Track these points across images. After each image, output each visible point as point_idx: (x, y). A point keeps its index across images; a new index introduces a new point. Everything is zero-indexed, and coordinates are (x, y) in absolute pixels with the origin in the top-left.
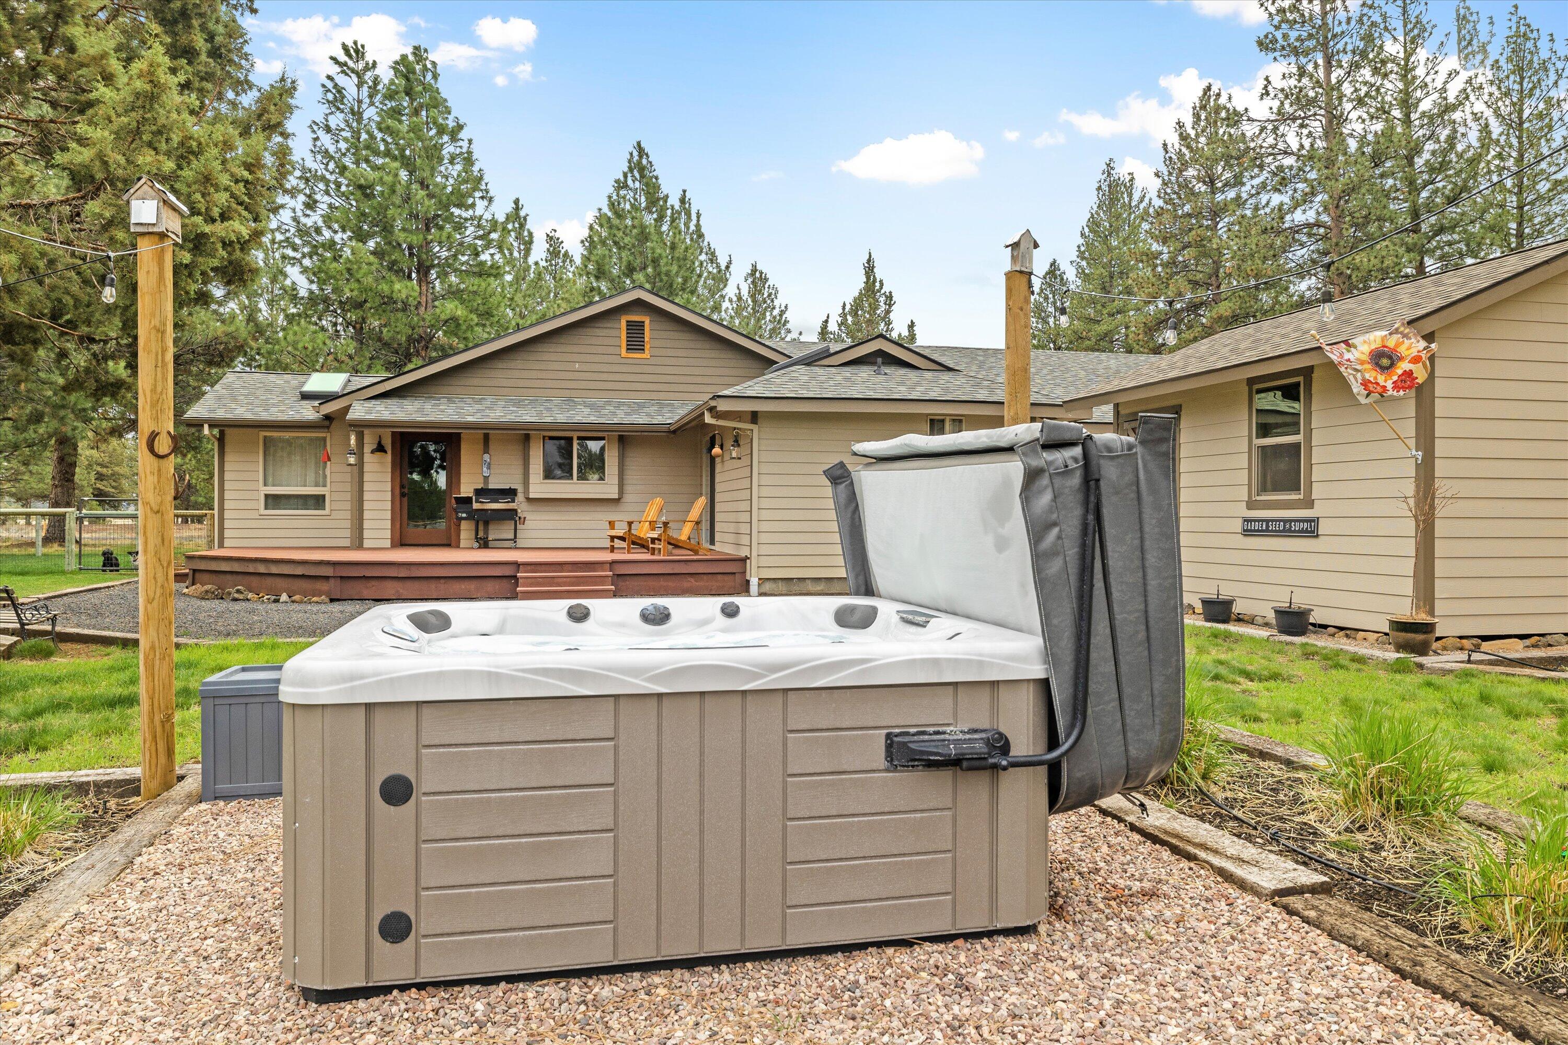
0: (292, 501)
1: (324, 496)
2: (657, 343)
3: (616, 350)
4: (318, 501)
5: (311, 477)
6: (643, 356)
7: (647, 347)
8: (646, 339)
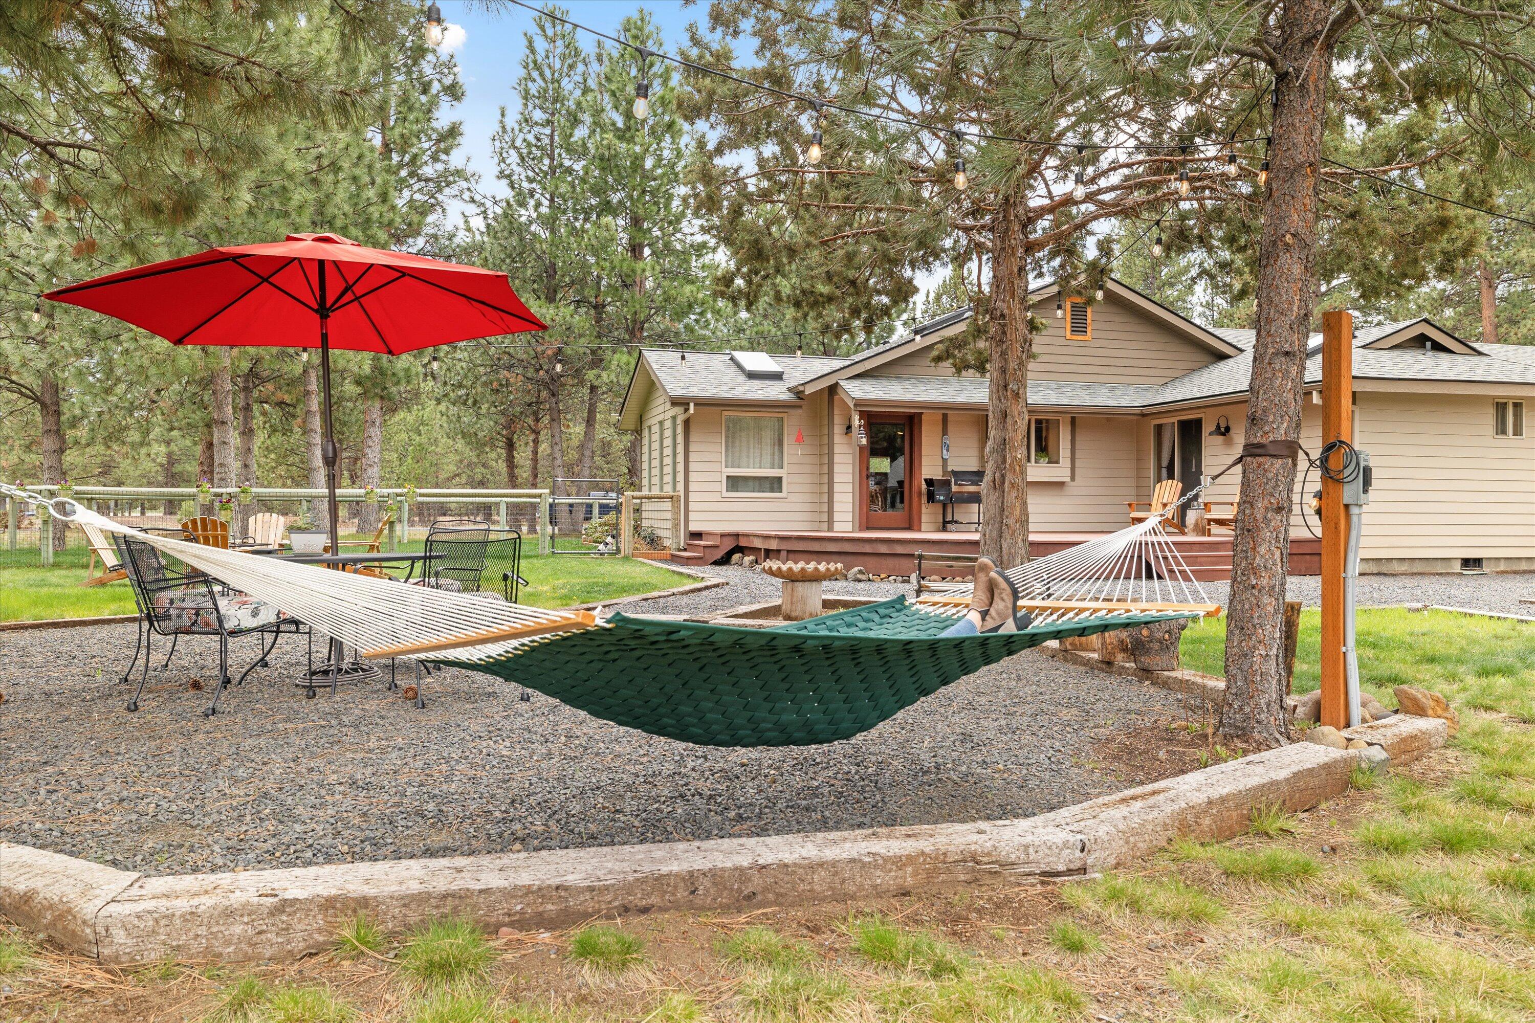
0: (751, 484)
1: (780, 479)
2: (1099, 326)
3: (1061, 332)
4: (775, 484)
5: (767, 459)
6: (1086, 338)
7: (1089, 329)
8: (1089, 321)
